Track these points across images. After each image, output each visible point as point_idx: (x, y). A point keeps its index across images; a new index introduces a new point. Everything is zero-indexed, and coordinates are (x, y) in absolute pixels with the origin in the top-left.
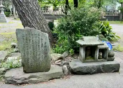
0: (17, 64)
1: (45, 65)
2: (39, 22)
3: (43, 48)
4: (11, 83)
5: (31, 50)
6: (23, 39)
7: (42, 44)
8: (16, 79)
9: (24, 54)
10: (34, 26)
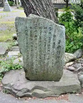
0: (18, 64)
1: (55, 72)
2: (45, 9)
3: (55, 50)
4: (9, 93)
5: (37, 51)
6: (27, 34)
7: (54, 43)
8: (16, 90)
9: (28, 56)
10: (39, 14)
